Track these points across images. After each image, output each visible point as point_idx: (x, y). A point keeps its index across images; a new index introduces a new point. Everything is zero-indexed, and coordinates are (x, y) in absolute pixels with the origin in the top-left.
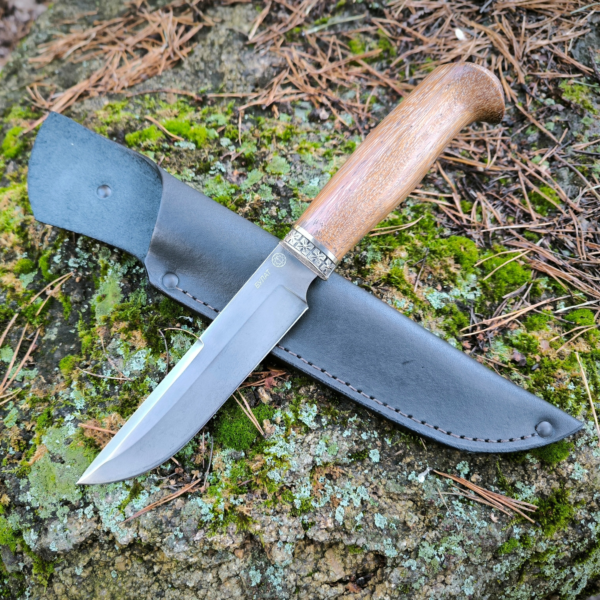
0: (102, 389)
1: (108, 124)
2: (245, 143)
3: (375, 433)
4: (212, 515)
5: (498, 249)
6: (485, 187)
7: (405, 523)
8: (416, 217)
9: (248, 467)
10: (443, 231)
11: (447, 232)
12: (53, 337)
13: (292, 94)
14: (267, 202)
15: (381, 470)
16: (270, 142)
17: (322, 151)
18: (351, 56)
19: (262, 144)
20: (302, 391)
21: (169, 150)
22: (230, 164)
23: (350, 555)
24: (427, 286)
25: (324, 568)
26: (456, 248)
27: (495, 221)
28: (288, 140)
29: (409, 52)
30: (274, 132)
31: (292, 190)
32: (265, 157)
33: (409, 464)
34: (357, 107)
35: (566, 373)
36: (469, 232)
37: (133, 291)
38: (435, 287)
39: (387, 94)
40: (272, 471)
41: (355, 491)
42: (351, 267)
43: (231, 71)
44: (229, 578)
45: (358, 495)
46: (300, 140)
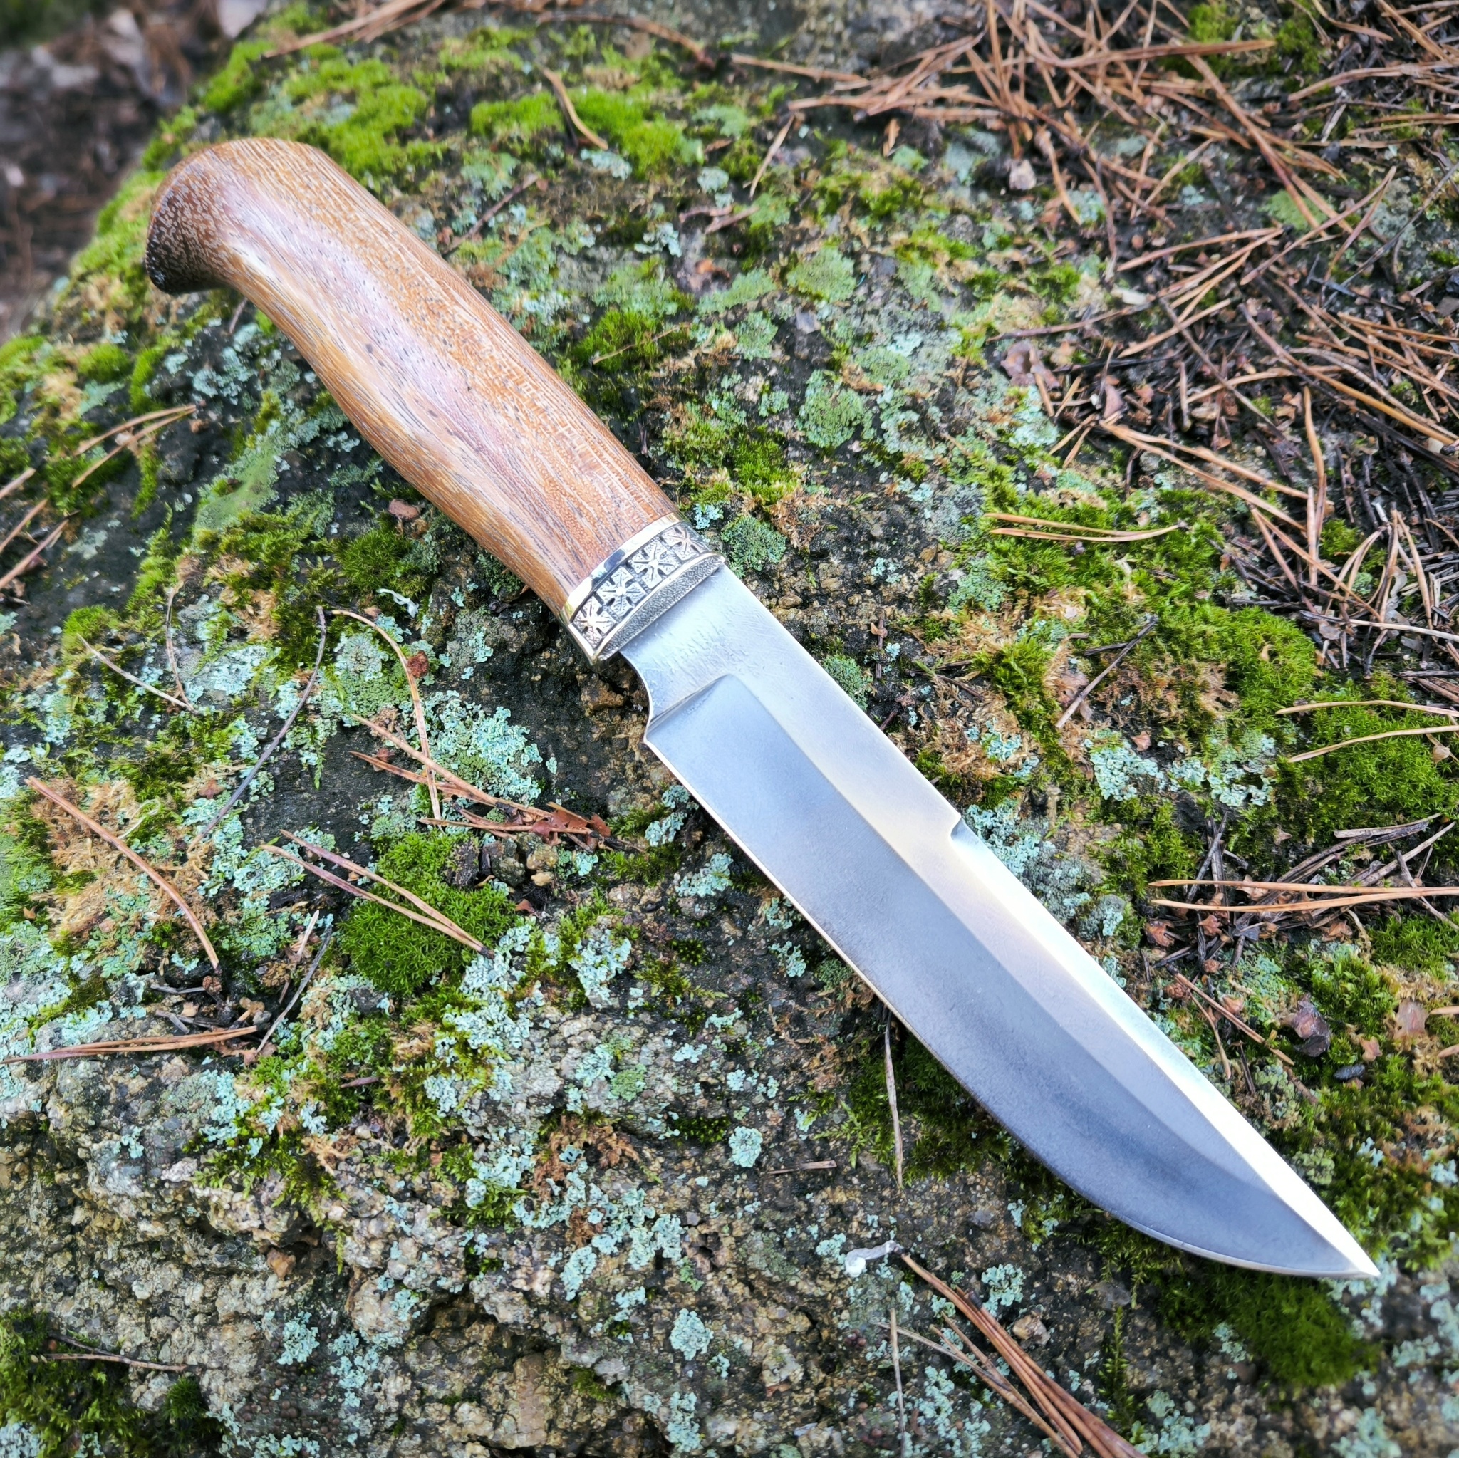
0: (122, 712)
1: (449, 70)
2: (765, 197)
3: (773, 1083)
4: (235, 1131)
5: (1383, 690)
6: (1426, 502)
7: (757, 1371)
8: (1161, 522)
9: (389, 1044)
10: (1231, 587)
11: (1242, 593)
12: (89, 552)
13: (962, 104)
14: (746, 362)
15: (748, 1194)
16: (831, 210)
17: (970, 268)
18: (1177, 43)
19: (809, 207)
20: (617, 894)
21: (558, 164)
22: (700, 240)
23: (577, 1397)
24: (1106, 724)
25: (494, 1399)
26: (1246, 643)
27: (1413, 606)
28: (886, 217)
29: (1361, 72)
30: (856, 185)
31: (830, 347)
32: (799, 244)
33: (836, 1210)
34: (1130, 182)
35: (1444, 1127)
36: (1314, 612)
37: (304, 489)
38: (1130, 733)
39: (1243, 170)
40: (442, 1076)
41: (649, 1222)
42: (901, 600)
43: (825, 11)
44: (237, 1317)
45: (653, 1239)
46: (920, 225)
